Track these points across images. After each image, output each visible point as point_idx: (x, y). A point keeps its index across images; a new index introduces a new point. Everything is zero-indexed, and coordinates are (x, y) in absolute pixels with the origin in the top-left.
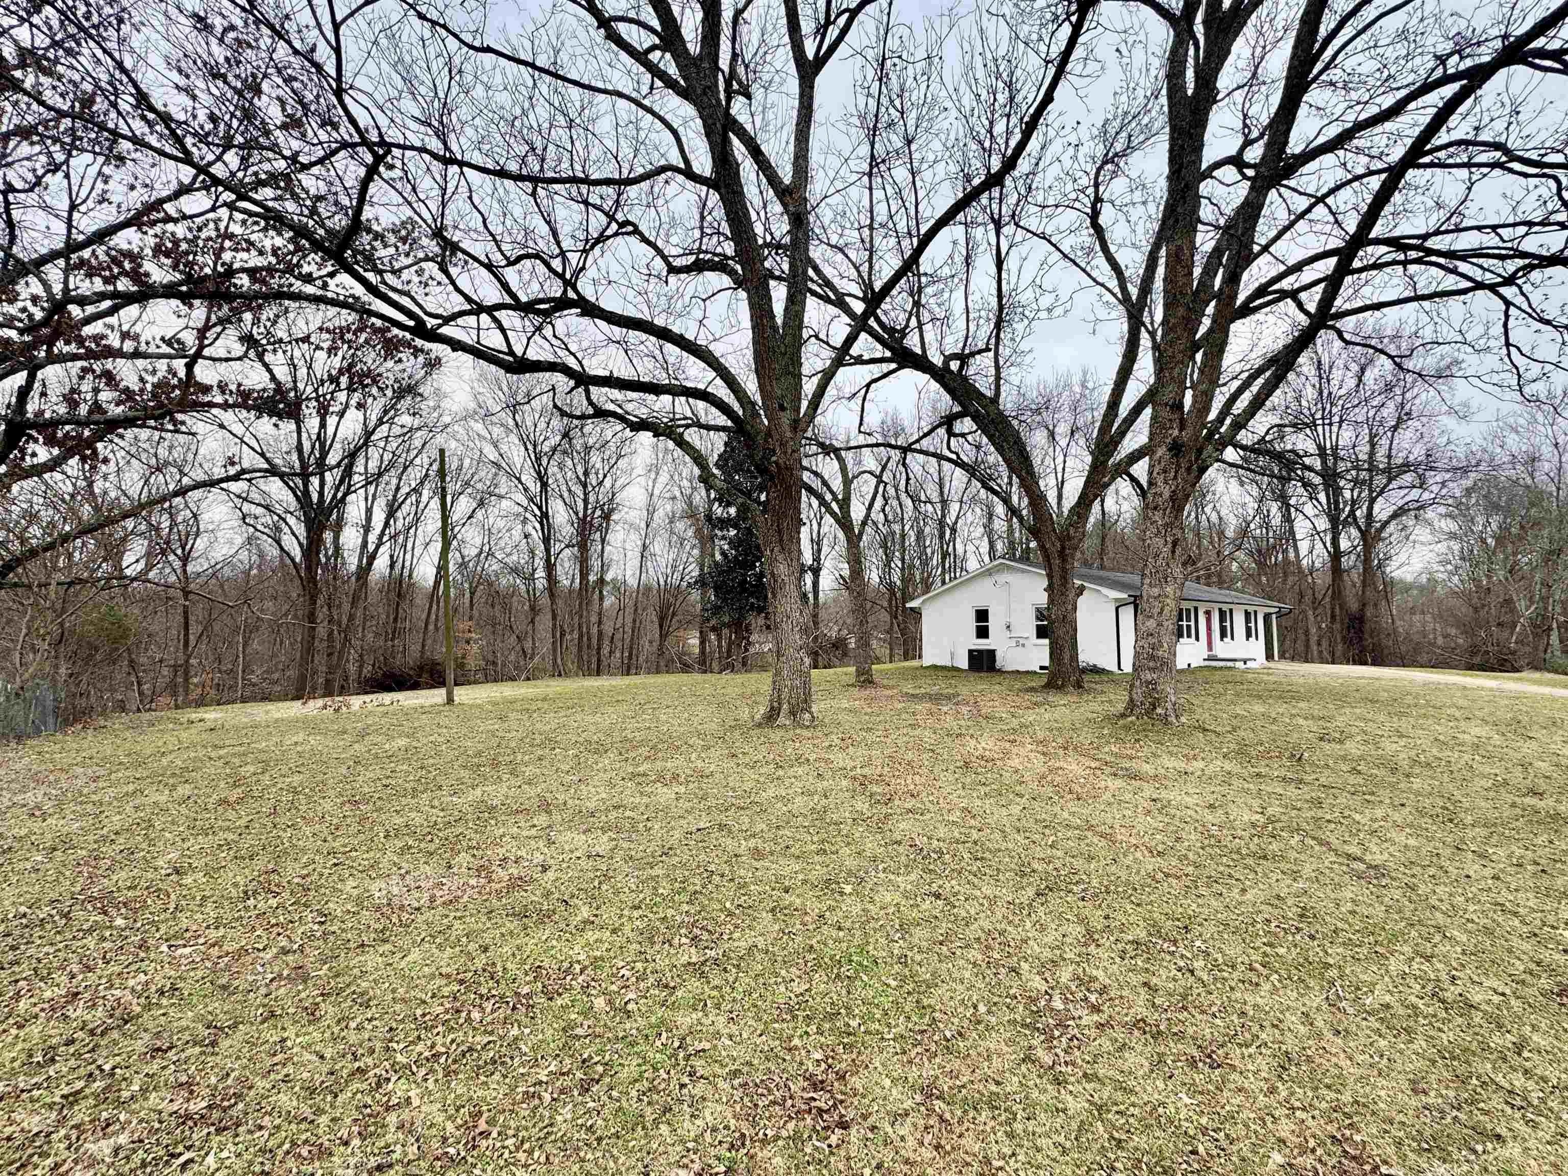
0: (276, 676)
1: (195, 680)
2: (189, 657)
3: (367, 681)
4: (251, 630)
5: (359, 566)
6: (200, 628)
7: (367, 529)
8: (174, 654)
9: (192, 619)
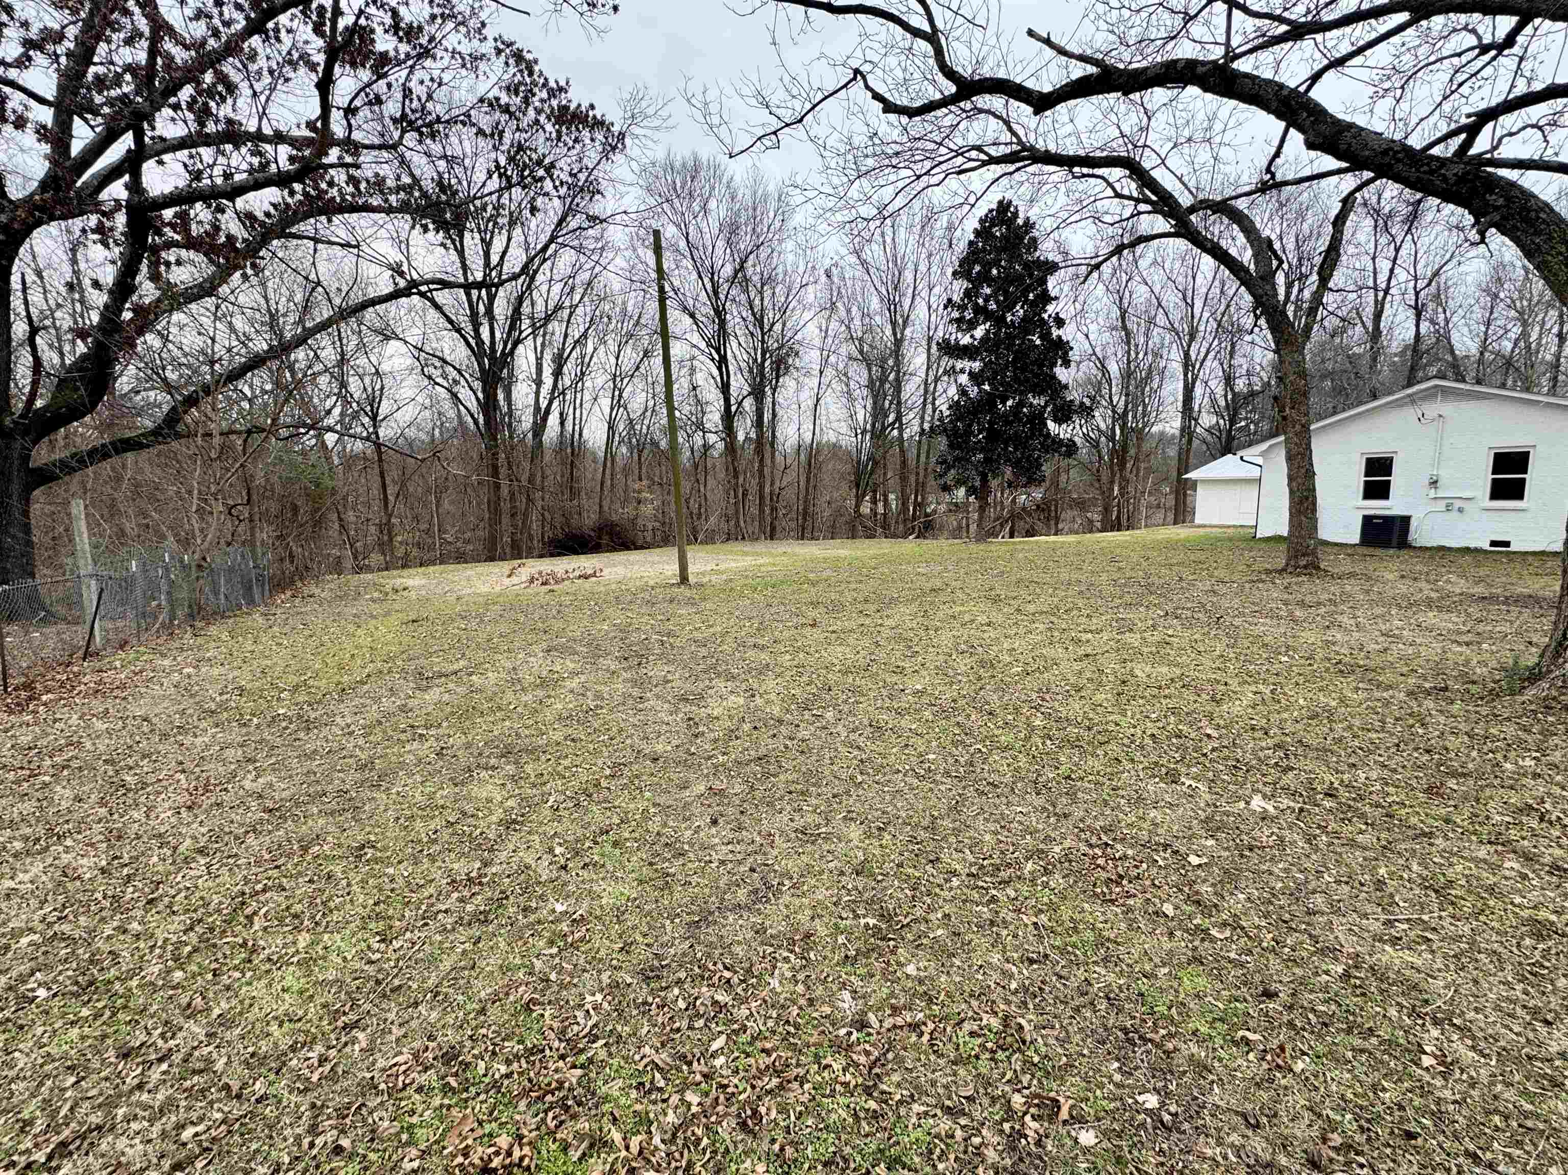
0: (468, 535)
1: (399, 538)
2: (390, 516)
3: (551, 541)
4: (440, 491)
5: (535, 423)
6: (397, 488)
7: (539, 383)
8: (376, 512)
9: (388, 480)
